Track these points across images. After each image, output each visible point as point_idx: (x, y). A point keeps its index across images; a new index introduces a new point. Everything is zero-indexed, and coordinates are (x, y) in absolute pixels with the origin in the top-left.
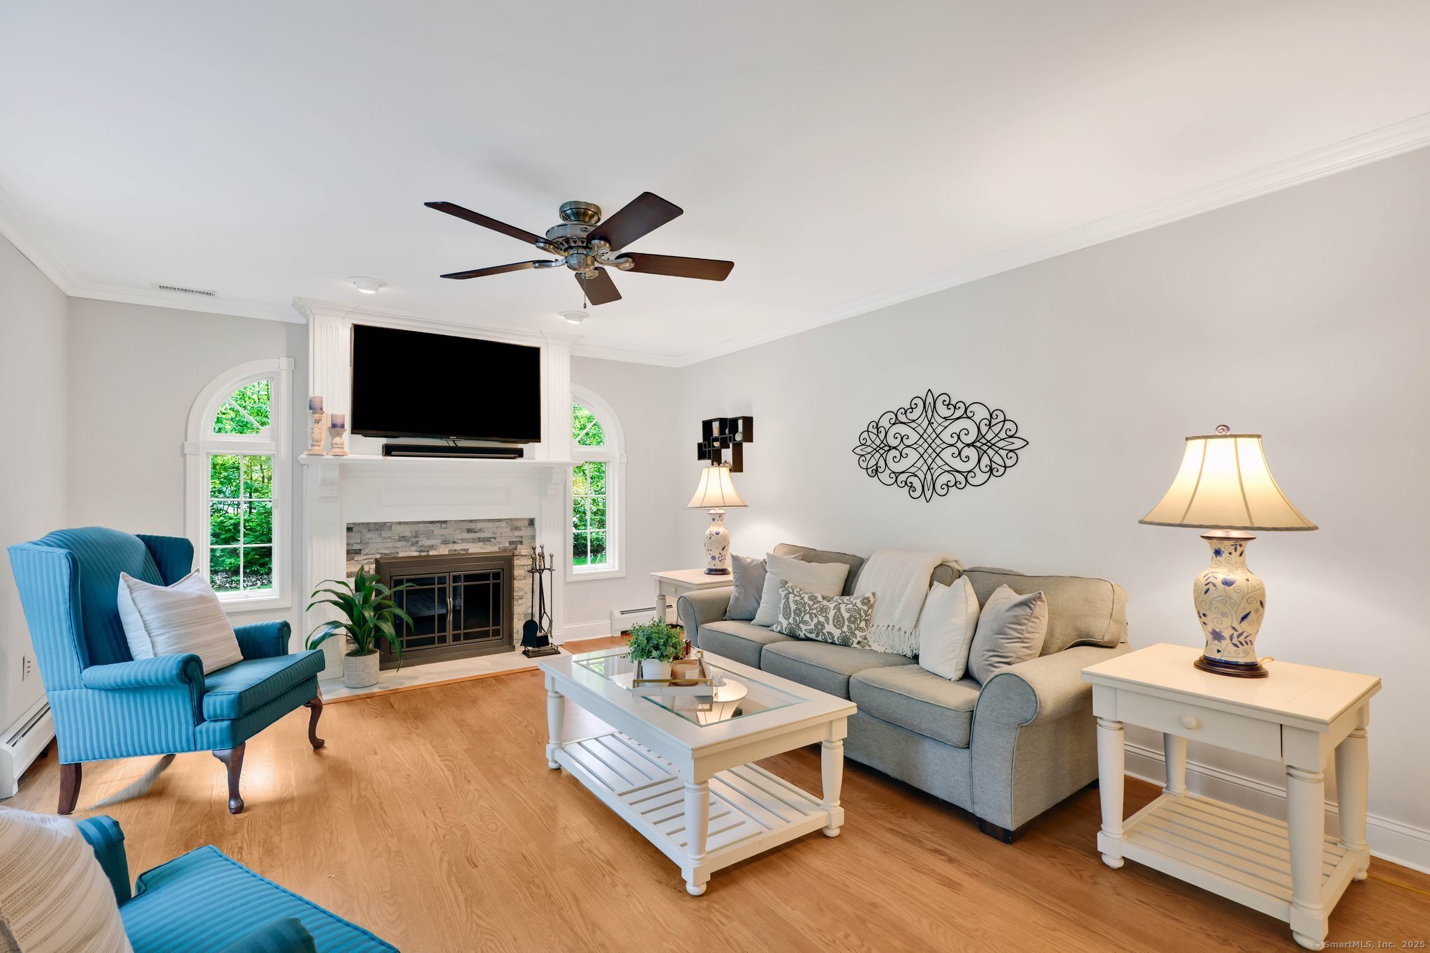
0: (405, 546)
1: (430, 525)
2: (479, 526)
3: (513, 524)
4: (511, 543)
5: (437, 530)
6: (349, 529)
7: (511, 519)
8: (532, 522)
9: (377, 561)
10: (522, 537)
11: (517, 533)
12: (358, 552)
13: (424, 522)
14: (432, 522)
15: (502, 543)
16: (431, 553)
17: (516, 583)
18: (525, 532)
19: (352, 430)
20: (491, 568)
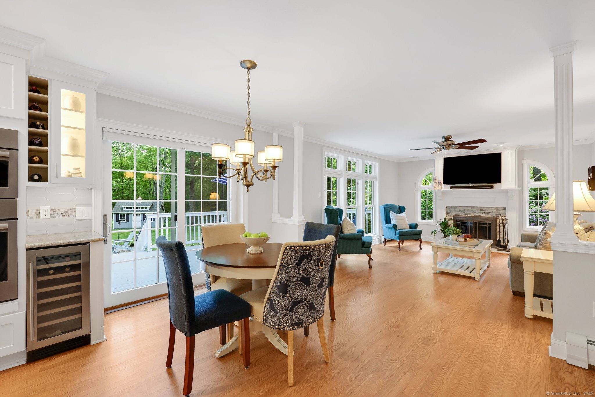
0: (461, 213)
1: (469, 208)
2: (484, 209)
3: (497, 209)
4: (496, 215)
5: (470, 209)
6: (446, 208)
7: (496, 207)
8: (505, 209)
9: (453, 216)
10: (501, 213)
11: (498, 212)
12: (449, 213)
13: (467, 207)
14: (469, 207)
15: (493, 214)
16: (469, 215)
17: (498, 228)
18: (502, 212)
19: (444, 183)
20: (488, 221)
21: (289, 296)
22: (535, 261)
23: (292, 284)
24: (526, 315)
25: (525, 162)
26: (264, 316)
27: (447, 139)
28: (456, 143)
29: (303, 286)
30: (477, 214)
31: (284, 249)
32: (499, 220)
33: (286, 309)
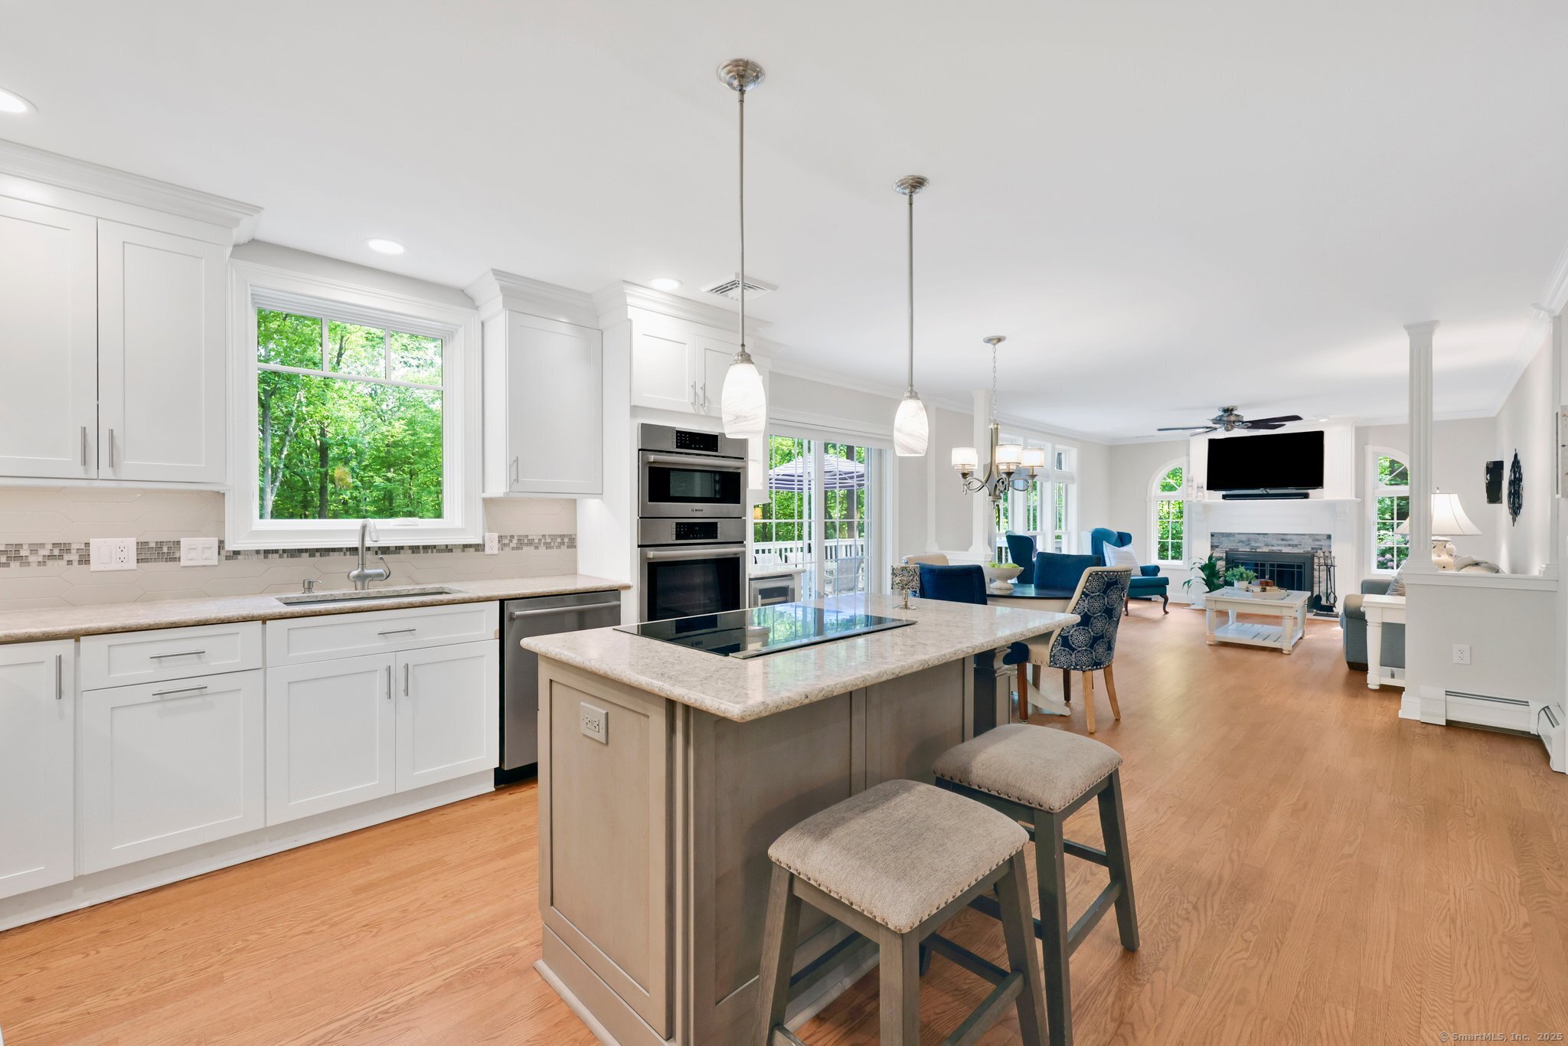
0: (1242, 546)
1: (1257, 536)
2: (1289, 537)
3: (1315, 537)
4: (1312, 549)
5: (1261, 538)
6: (1212, 535)
7: (1313, 534)
8: (1329, 537)
9: (1226, 552)
10: (1321, 545)
11: (1317, 543)
12: (1217, 547)
13: (1253, 534)
14: (1258, 534)
15: (1306, 548)
16: (1258, 550)
17: (1316, 573)
18: (1324, 543)
19: (1208, 489)
20: (1296, 562)
21: (1090, 630)
22: (1384, 607)
23: (1095, 615)
24: (1369, 686)
25: (1370, 449)
26: (1051, 656)
27: (1228, 411)
28: (1245, 420)
29: (1106, 618)
30: (1275, 548)
31: (1088, 575)
32: (1319, 558)
33: (1086, 646)
